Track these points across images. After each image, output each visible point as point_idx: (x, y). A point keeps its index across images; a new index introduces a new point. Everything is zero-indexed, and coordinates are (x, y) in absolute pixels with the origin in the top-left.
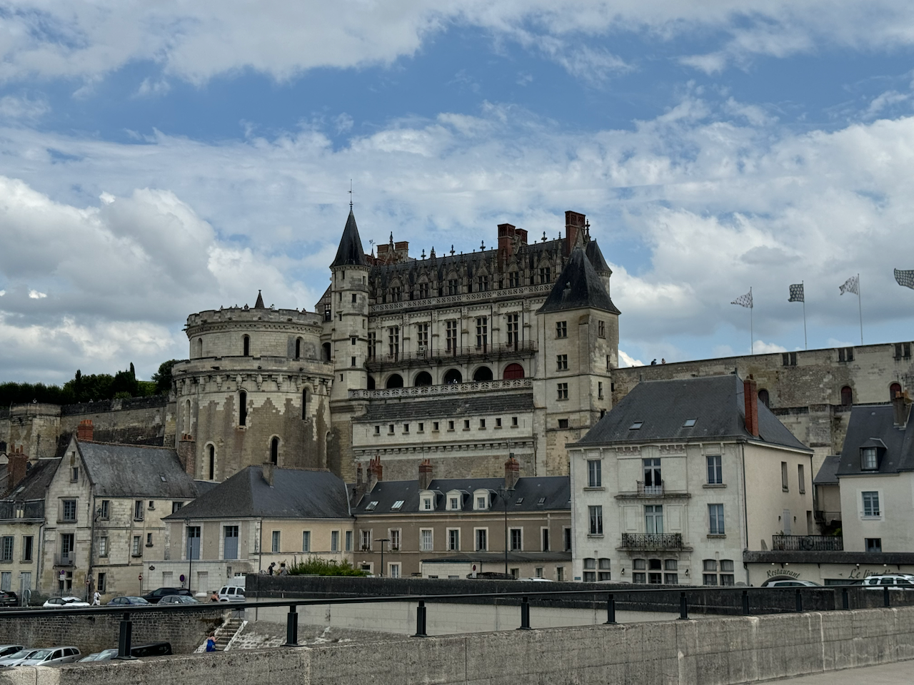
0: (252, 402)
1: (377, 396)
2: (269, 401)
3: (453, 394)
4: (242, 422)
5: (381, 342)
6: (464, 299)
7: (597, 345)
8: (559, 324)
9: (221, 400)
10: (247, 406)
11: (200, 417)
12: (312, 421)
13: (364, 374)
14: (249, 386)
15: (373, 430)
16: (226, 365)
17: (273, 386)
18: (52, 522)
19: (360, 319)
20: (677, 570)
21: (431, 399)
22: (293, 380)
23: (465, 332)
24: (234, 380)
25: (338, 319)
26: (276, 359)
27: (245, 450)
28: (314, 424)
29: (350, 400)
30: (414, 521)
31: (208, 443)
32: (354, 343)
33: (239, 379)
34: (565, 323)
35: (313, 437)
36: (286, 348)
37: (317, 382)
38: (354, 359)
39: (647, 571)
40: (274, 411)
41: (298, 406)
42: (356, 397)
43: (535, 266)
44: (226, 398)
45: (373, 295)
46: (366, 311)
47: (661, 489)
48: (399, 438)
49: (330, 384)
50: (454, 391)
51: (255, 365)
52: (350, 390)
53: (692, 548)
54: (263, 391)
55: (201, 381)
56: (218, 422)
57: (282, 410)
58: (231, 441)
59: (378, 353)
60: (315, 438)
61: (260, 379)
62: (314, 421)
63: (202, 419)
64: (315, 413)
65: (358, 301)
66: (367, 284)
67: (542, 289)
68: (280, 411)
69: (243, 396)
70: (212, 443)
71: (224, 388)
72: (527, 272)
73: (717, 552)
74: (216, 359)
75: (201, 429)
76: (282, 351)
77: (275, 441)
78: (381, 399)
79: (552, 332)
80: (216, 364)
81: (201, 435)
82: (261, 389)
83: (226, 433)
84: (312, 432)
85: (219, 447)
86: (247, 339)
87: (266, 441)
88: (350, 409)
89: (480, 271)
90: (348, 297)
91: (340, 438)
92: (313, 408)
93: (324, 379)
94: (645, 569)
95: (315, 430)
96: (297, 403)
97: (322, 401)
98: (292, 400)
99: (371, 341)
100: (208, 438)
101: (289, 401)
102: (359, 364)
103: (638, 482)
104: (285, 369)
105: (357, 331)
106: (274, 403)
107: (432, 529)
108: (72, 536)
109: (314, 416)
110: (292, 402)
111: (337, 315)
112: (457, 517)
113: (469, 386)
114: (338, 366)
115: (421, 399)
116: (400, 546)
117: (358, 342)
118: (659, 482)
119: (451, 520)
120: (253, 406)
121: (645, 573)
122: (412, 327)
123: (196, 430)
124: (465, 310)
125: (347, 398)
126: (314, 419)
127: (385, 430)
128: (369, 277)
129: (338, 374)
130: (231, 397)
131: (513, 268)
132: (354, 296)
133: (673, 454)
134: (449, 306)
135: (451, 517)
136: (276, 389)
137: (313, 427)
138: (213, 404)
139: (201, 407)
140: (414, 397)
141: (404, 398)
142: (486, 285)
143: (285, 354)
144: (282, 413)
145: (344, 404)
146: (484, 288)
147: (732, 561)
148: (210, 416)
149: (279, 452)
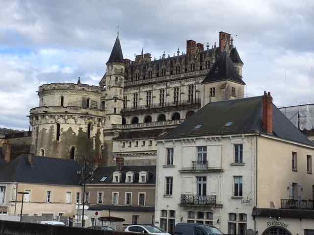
0: (62, 129)
1: (125, 128)
2: (70, 129)
3: (161, 127)
4: (58, 139)
5: (129, 101)
6: (168, 78)
8: (211, 89)
9: (48, 127)
10: (60, 131)
11: (39, 136)
12: (93, 139)
13: (120, 117)
14: (61, 121)
15: (122, 144)
16: (51, 110)
17: (73, 121)
19: (119, 89)
20: (212, 219)
21: (150, 129)
22: (83, 118)
23: (168, 95)
24: (54, 118)
25: (109, 89)
26: (75, 108)
27: (58, 152)
28: (94, 141)
29: (112, 129)
30: (109, 188)
31: (42, 148)
32: (116, 101)
33: (56, 117)
34: (214, 88)
36: (81, 103)
37: (96, 120)
38: (115, 109)
39: (196, 220)
40: (73, 134)
41: (86, 132)
42: (115, 128)
43: (203, 60)
44: (50, 127)
45: (126, 78)
46: (123, 85)
47: (205, 166)
48: (133, 149)
49: (103, 121)
50: (161, 125)
51: (64, 110)
52: (112, 124)
53: (222, 205)
54: (68, 124)
55: (40, 118)
56: (46, 138)
57: (77, 133)
58: (52, 148)
59: (127, 106)
60: (94, 148)
61: (66, 117)
64: (95, 136)
65: (118, 80)
66: (124, 72)
67: (206, 72)
69: (58, 126)
71: (50, 122)
72: (199, 64)
73: (237, 208)
74: (46, 107)
75: (39, 142)
76: (79, 104)
77: (73, 149)
78: (127, 129)
79: (208, 93)
80: (46, 110)
81: (39, 145)
82: (67, 122)
83: (50, 144)
85: (46, 150)
86: (62, 98)
87: (68, 148)
88: (112, 134)
89: (177, 63)
90: (113, 78)
91: (107, 148)
92: (93, 133)
93: (100, 119)
95: (94, 144)
96: (85, 130)
97: (99, 130)
98: (82, 128)
99: (125, 101)
100: (42, 146)
101: (81, 129)
102: (118, 111)
103: (193, 162)
104: (79, 113)
105: (117, 95)
106: (73, 130)
107: (118, 193)
109: (94, 137)
111: (108, 87)
112: (130, 186)
113: (169, 122)
114: (108, 113)
115: (145, 129)
117: (118, 101)
118: (205, 162)
119: (128, 188)
120: (63, 131)
121: (194, 221)
122: (144, 93)
123: (36, 143)
124: (168, 84)
125: (111, 128)
126: (94, 139)
127: (127, 145)
128: (125, 69)
129: (107, 116)
130: (53, 127)
131: (192, 62)
132: (117, 78)
133: (213, 143)
134: (161, 82)
135: (128, 186)
136: (75, 123)
137: (93, 142)
138: (44, 129)
139: (39, 131)
140: (142, 128)
141: (138, 128)
142: (179, 71)
143: (81, 106)
144: (77, 135)
145: (109, 131)
146: (178, 73)
147: (246, 214)
148: (43, 135)
149: (75, 154)
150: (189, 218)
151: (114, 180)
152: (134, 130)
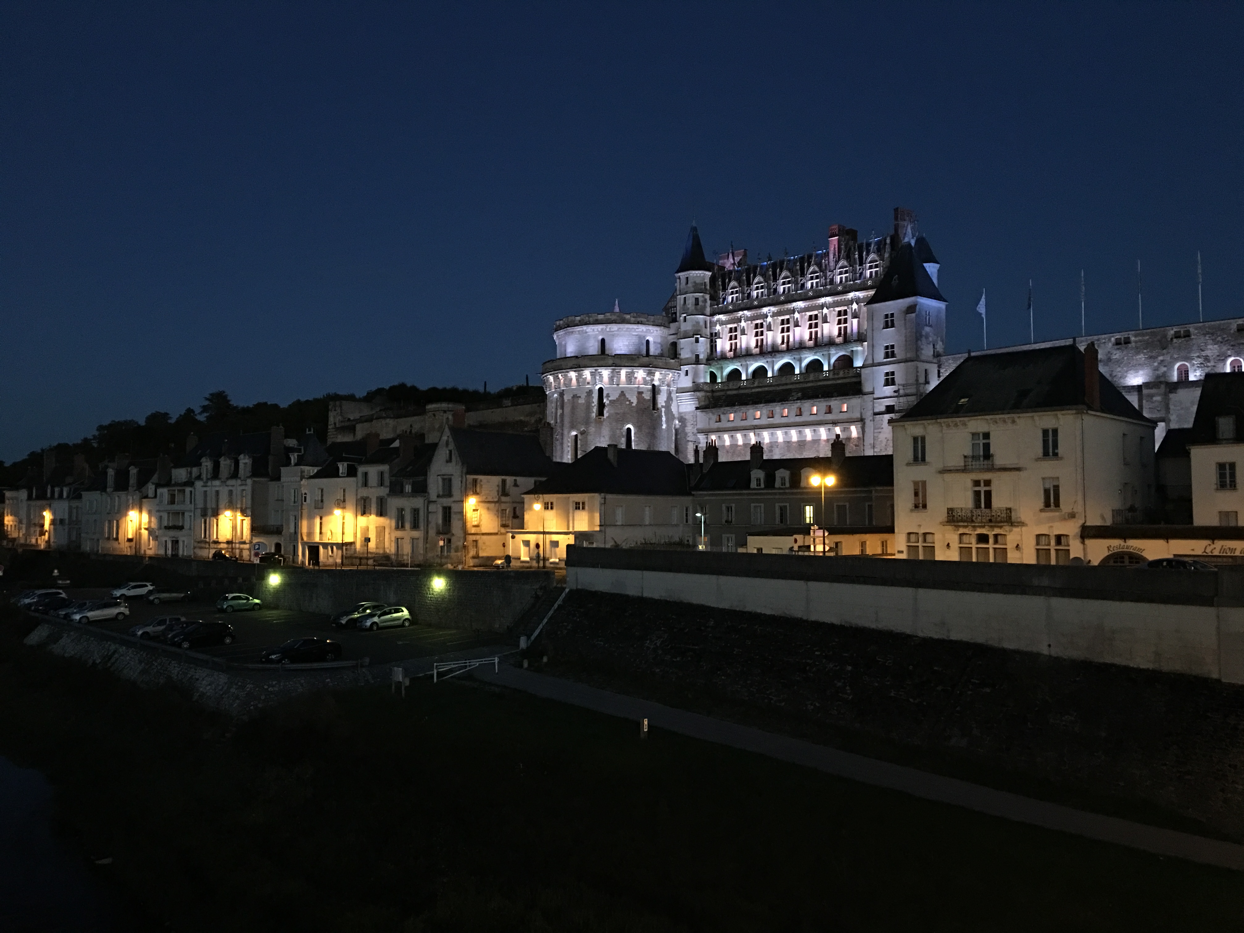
0: (608, 395)
1: (718, 389)
2: (622, 394)
3: (786, 384)
4: (601, 413)
5: (721, 339)
7: (924, 333)
8: (886, 313)
9: (582, 393)
10: (605, 399)
11: (565, 409)
12: (661, 411)
13: (706, 369)
15: (715, 417)
16: (585, 363)
17: (625, 380)
18: (433, 497)
19: (702, 319)
20: (1006, 544)
21: (767, 389)
23: (797, 327)
25: (682, 320)
26: (628, 356)
27: (605, 437)
28: (663, 414)
30: (745, 497)
32: (697, 341)
34: (892, 312)
35: (662, 425)
36: (637, 347)
38: (697, 354)
39: (974, 546)
40: (628, 403)
41: (648, 398)
42: (699, 389)
44: (587, 392)
45: (713, 297)
46: (707, 311)
47: (990, 463)
49: (676, 378)
51: (610, 362)
52: (693, 383)
53: (1023, 523)
54: (618, 385)
56: (580, 413)
57: (634, 401)
58: (592, 429)
59: (719, 349)
60: (664, 426)
62: (663, 412)
63: (567, 410)
64: (664, 404)
65: (700, 303)
66: (708, 287)
68: (633, 403)
69: (601, 390)
70: (576, 431)
72: (857, 267)
73: (1051, 527)
74: (577, 357)
75: (566, 419)
76: (634, 350)
77: (629, 431)
78: (722, 391)
79: (880, 322)
80: (578, 362)
81: (567, 424)
82: (616, 384)
83: (587, 423)
84: (662, 420)
85: (582, 434)
86: (603, 341)
87: (621, 429)
90: (691, 299)
91: (685, 426)
92: (661, 400)
94: (972, 544)
95: (664, 419)
96: (647, 395)
97: (670, 393)
98: (642, 392)
99: (712, 339)
100: (573, 427)
101: (640, 393)
102: (701, 358)
103: (965, 457)
104: (636, 365)
105: (699, 330)
106: (627, 395)
107: (762, 505)
108: (450, 508)
109: (662, 407)
110: (643, 395)
111: (682, 316)
112: (785, 493)
114: (684, 362)
115: (757, 390)
116: (733, 520)
117: (700, 340)
118: (988, 456)
119: (781, 497)
120: (610, 399)
121: (971, 548)
123: (562, 420)
126: (663, 410)
127: (725, 418)
128: (710, 281)
129: (683, 369)
130: (591, 391)
132: (697, 299)
133: (1003, 426)
135: (780, 494)
137: (662, 416)
138: (575, 397)
139: (566, 401)
143: (636, 352)
144: (634, 405)
147: (1067, 536)
148: (574, 408)
149: (633, 438)
150: (960, 543)
151: (753, 485)
152: (735, 392)
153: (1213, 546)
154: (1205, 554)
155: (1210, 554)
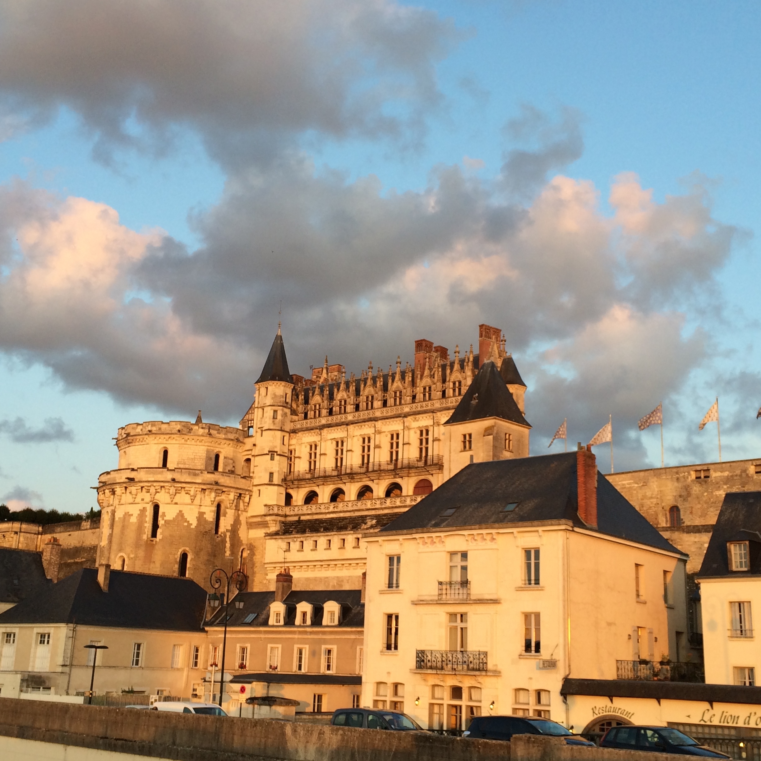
0: (164, 514)
1: (292, 513)
2: (181, 514)
3: (363, 510)
4: (154, 535)
5: (299, 458)
6: (378, 414)
9: (135, 511)
10: (160, 519)
11: (115, 529)
12: (225, 536)
13: (281, 490)
14: (162, 498)
15: (284, 545)
16: (142, 476)
17: (187, 499)
19: (279, 434)
20: (480, 701)
21: (342, 515)
22: (207, 493)
23: (378, 447)
24: (148, 491)
25: (259, 435)
26: (192, 472)
27: (154, 562)
28: (228, 539)
29: (265, 515)
30: (262, 636)
31: (120, 555)
32: (272, 459)
33: (152, 490)
34: (470, 435)
35: (225, 552)
36: (203, 462)
37: (232, 496)
38: (271, 474)
39: (446, 702)
40: (186, 524)
41: (211, 520)
42: (271, 512)
43: (448, 379)
44: (140, 510)
45: (294, 412)
46: (287, 427)
48: (308, 554)
49: (247, 499)
50: (364, 507)
51: (169, 476)
52: (266, 505)
53: (500, 672)
54: (176, 504)
55: (118, 492)
56: (131, 535)
57: (194, 523)
58: (141, 553)
59: (296, 469)
60: (228, 553)
61: (172, 490)
62: (228, 536)
63: (117, 530)
64: (230, 528)
65: (279, 417)
66: (289, 400)
67: (454, 401)
68: (192, 524)
69: (156, 508)
70: (123, 554)
71: (138, 500)
72: (439, 385)
73: (531, 678)
74: (133, 470)
75: (115, 540)
76: (200, 464)
77: (184, 556)
78: (295, 515)
79: (457, 444)
80: (132, 475)
81: (115, 546)
82: (175, 501)
83: (137, 545)
84: (225, 547)
85: (129, 558)
86: (166, 453)
87: (175, 554)
88: (264, 525)
89: (395, 384)
90: (269, 412)
91: (255, 555)
92: (225, 524)
93: (240, 494)
94: (443, 699)
95: (228, 545)
96: (210, 516)
97: (239, 515)
98: (205, 513)
99: (290, 457)
100: (120, 550)
101: (201, 514)
102: (276, 480)
103: (440, 583)
104: (198, 481)
105: (276, 447)
106: (186, 516)
107: (280, 646)
109: (227, 530)
110: (205, 516)
111: (259, 431)
112: (305, 632)
113: (378, 502)
114: (256, 482)
115: (331, 516)
116: (248, 664)
117: (277, 458)
118: (465, 583)
119: (300, 636)
120: (165, 518)
121: (443, 704)
122: (330, 442)
123: (110, 542)
124: (379, 424)
125: (263, 513)
126: (228, 534)
127: (295, 546)
128: (293, 394)
129: (255, 489)
130: (145, 509)
131: (426, 381)
132: (275, 411)
134: (364, 421)
136: (190, 501)
137: (226, 542)
138: (127, 515)
139: (117, 519)
140: (326, 513)
141: (317, 514)
142: (400, 399)
143: (203, 467)
144: (193, 527)
145: (259, 519)
146: (398, 403)
147: (549, 691)
148: (124, 528)
149: (188, 565)
150: (433, 698)
151: (272, 621)
152: (309, 517)
153: (711, 712)
154: (702, 723)
155: (708, 723)
